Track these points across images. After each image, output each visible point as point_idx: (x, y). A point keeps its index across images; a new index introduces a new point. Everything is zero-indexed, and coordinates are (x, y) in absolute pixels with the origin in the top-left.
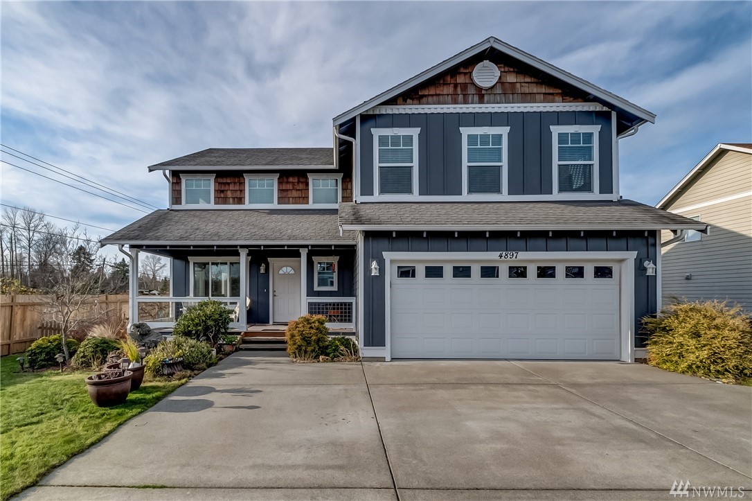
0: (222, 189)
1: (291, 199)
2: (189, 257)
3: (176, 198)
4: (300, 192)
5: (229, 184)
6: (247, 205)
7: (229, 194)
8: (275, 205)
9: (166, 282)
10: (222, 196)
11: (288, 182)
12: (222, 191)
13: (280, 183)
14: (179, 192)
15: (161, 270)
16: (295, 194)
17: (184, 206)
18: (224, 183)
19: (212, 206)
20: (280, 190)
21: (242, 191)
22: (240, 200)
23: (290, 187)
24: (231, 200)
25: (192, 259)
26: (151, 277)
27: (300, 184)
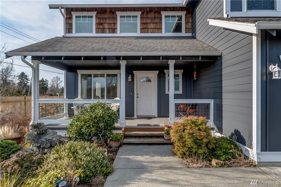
0: (101, 22)
1: (149, 30)
2: (77, 70)
3: (69, 29)
4: (156, 24)
5: (106, 18)
6: (119, 34)
7: (106, 26)
8: (139, 34)
9: (63, 89)
10: (101, 27)
11: (147, 18)
12: (101, 24)
13: (142, 18)
14: (71, 25)
15: (60, 83)
16: (152, 26)
17: (74, 34)
18: (103, 18)
19: (94, 34)
20: (142, 23)
21: (115, 24)
22: (114, 30)
23: (149, 21)
24: (107, 30)
25: (80, 72)
26: (56, 87)
27: (156, 19)
